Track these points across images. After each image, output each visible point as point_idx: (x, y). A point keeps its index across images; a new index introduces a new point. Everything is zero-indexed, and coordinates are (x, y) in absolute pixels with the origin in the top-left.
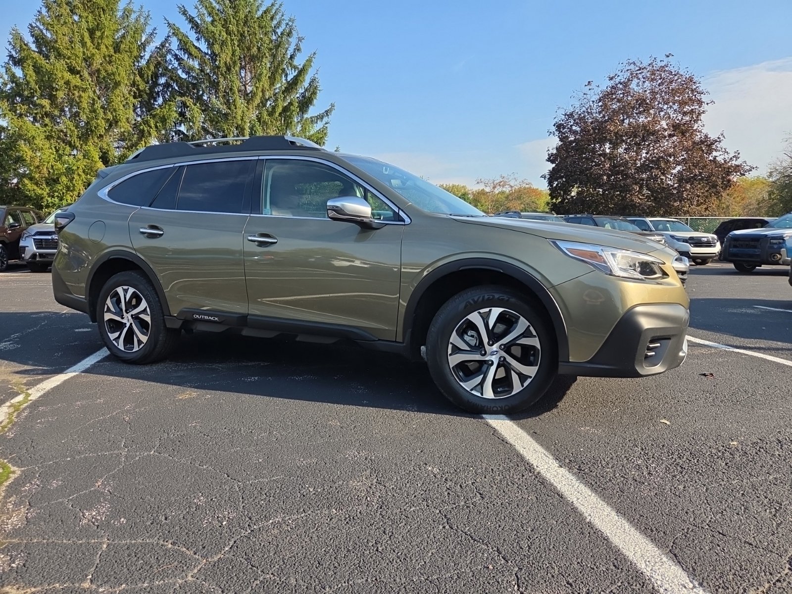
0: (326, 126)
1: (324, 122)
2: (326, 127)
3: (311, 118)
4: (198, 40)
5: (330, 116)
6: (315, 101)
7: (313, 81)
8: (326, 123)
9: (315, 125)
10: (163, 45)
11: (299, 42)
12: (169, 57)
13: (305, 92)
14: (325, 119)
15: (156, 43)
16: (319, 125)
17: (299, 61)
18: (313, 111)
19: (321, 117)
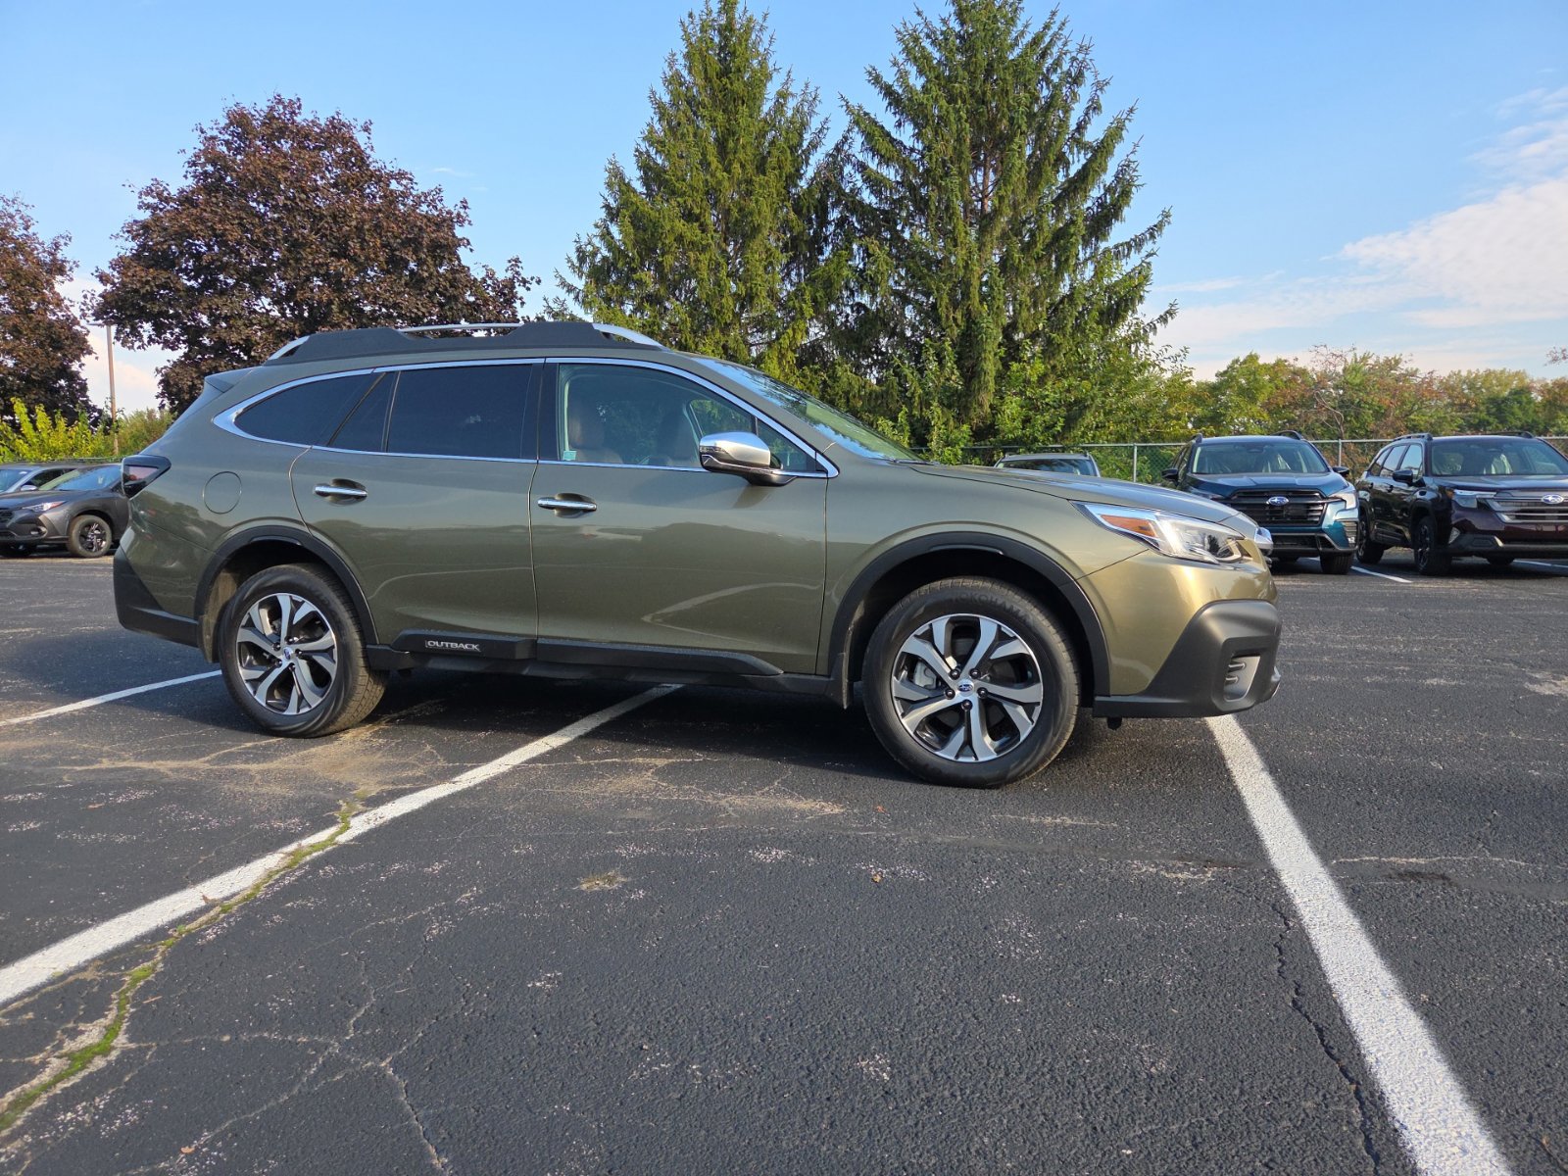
0: (1147, 260)
1: (1143, 253)
2: (1149, 263)
3: (1116, 247)
4: (899, 125)
5: (1158, 239)
6: (1126, 211)
7: (1125, 168)
8: (1149, 255)
9: (1124, 261)
10: (838, 149)
11: (1099, 92)
12: (848, 169)
13: (1105, 194)
14: (1148, 247)
15: (829, 144)
16: (1134, 260)
17: (1094, 134)
18: (1119, 233)
19: (1137, 243)
